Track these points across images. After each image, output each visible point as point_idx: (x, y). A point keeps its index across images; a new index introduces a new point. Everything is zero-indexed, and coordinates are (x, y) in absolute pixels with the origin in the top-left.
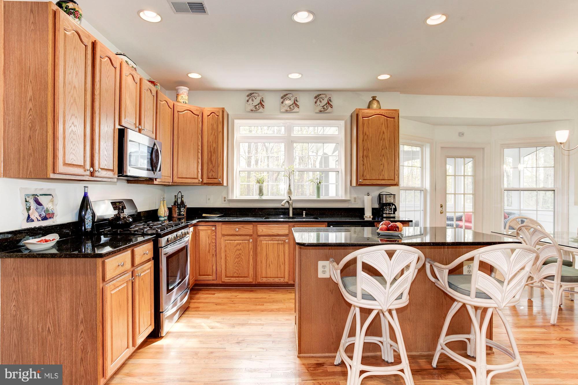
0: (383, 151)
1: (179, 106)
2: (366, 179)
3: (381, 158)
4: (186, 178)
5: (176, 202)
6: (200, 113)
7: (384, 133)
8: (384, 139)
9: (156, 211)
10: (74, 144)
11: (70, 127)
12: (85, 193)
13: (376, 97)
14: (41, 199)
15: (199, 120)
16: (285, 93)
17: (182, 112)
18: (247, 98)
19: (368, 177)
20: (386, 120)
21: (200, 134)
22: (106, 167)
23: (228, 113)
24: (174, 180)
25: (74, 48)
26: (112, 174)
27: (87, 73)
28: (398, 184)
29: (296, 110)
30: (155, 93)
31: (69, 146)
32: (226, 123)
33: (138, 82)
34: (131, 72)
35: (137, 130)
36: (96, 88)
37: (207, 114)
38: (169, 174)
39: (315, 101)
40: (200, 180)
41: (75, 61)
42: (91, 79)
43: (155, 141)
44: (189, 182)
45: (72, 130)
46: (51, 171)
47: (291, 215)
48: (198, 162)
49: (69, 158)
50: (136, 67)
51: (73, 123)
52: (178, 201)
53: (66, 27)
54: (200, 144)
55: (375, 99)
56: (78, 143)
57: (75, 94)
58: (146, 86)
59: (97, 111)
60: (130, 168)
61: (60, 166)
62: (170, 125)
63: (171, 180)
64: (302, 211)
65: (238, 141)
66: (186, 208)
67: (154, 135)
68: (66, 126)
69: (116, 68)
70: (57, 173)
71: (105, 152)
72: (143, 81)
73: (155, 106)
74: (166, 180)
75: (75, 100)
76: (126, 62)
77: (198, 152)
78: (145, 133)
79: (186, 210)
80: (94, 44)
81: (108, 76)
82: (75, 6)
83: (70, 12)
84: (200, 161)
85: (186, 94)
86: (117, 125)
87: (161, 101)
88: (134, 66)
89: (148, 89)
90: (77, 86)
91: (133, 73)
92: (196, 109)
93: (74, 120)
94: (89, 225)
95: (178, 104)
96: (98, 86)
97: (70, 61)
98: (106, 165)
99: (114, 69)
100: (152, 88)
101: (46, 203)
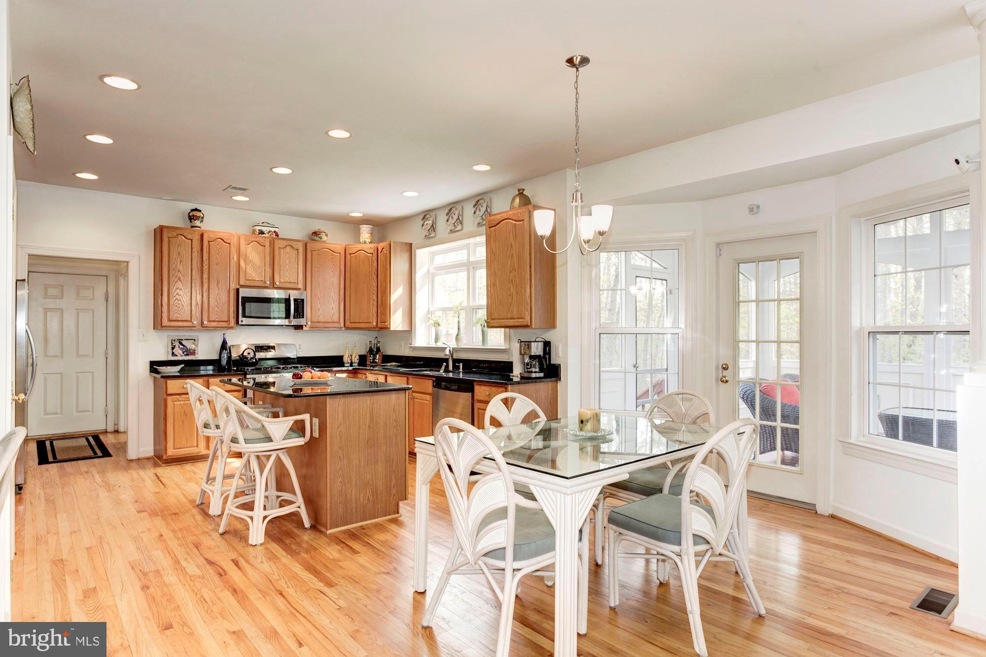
0: (511, 274)
1: (350, 248)
2: (493, 318)
3: (509, 286)
4: (360, 323)
5: (371, 349)
6: (374, 251)
7: (512, 246)
8: (512, 255)
9: (342, 357)
10: (179, 307)
11: (175, 296)
12: (224, 338)
13: (523, 190)
14: (184, 342)
15: (374, 259)
16: (449, 208)
17: (354, 254)
19: (496, 316)
20: (513, 226)
21: (375, 274)
22: (217, 320)
23: (411, 244)
24: (346, 325)
25: (178, 246)
26: (224, 324)
27: (193, 257)
28: (529, 325)
29: (459, 227)
30: (300, 246)
31: (173, 309)
32: (406, 256)
33: (267, 244)
34: (254, 240)
35: (266, 285)
36: (204, 265)
37: (379, 251)
38: (336, 320)
39: (473, 212)
40: (375, 324)
41: (179, 254)
42: (199, 259)
43: (291, 291)
44: (363, 327)
45: (177, 299)
46: (158, 325)
47: (451, 368)
48: (373, 304)
49: (174, 316)
50: (277, 230)
51: (177, 294)
52: (373, 347)
53: (170, 235)
54: (375, 284)
55: (522, 193)
56: (183, 306)
57: (180, 275)
58: (282, 244)
59: (205, 281)
60: (244, 319)
61: (165, 322)
62: (338, 270)
63: (342, 325)
64: (461, 364)
65: (432, 273)
66: (381, 355)
67: (300, 286)
68: (171, 297)
69: (230, 244)
70: (164, 326)
71: (216, 309)
72: (276, 241)
73: (301, 258)
74: (330, 325)
75: (179, 279)
76: (259, 230)
77: (373, 294)
78: (279, 286)
79: (381, 358)
80: (202, 235)
81: (219, 253)
82: (194, 213)
83: (191, 218)
84: (375, 303)
85: (365, 233)
86: (234, 286)
87: (314, 251)
88: (273, 229)
89: (286, 246)
90: (181, 269)
91: (257, 240)
92: (370, 248)
93: (178, 291)
94: (224, 362)
95: (350, 246)
96: (206, 263)
97: (174, 256)
98: (217, 318)
99: (228, 244)
100: (293, 244)
101: (189, 345)
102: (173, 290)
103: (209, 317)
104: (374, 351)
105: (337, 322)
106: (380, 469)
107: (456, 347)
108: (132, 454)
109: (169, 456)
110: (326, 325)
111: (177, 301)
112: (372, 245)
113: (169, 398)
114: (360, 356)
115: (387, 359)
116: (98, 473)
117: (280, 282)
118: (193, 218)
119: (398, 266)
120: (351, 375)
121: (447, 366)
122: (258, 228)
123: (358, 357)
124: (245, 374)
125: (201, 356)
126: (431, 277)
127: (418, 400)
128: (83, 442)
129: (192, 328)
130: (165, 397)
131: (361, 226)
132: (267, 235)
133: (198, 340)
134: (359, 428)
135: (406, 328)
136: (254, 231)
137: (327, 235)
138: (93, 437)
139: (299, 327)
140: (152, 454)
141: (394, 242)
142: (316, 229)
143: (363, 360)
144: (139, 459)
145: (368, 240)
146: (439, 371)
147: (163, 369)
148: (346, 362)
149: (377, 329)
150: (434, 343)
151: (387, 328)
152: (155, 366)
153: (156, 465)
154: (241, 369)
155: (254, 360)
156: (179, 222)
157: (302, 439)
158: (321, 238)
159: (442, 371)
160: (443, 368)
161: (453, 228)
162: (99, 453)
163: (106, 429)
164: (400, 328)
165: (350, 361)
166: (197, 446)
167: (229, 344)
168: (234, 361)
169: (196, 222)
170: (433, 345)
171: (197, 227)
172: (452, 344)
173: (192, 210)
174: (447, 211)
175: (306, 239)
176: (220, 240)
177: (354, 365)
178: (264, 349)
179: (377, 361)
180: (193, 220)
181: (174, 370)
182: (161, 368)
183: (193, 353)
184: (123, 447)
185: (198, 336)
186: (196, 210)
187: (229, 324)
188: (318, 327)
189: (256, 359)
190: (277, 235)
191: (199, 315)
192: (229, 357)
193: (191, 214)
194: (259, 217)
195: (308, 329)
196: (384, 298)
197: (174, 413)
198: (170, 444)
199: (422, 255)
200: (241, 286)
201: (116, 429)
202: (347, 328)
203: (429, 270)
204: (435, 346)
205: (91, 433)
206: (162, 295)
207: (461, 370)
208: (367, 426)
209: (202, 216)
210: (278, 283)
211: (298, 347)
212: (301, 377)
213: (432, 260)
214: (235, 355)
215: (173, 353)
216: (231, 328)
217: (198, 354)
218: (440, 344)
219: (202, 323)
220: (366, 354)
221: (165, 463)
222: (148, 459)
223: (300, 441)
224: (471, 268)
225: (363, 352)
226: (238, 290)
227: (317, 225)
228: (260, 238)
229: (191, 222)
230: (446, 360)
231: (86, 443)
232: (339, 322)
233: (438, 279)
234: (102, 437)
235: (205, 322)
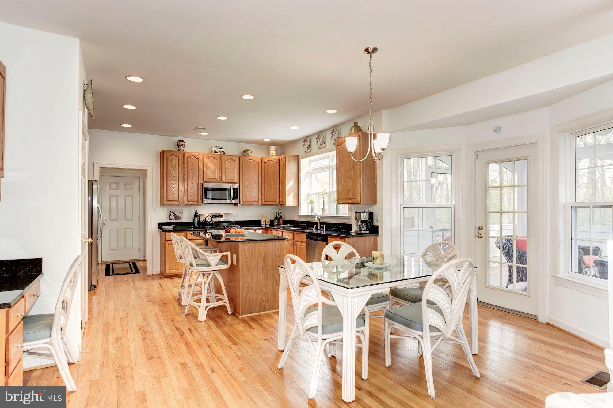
0: (350, 173)
1: (265, 159)
2: (340, 198)
3: (348, 180)
4: (269, 202)
5: (276, 216)
6: (277, 160)
8: (350, 162)
9: (260, 221)
10: (172, 193)
12: (196, 210)
13: (357, 123)
14: (175, 213)
15: (277, 165)
16: (318, 135)
17: (266, 162)
18: (304, 143)
21: (278, 173)
22: (192, 200)
23: (298, 156)
24: (262, 203)
25: (172, 160)
26: (196, 203)
27: (179, 167)
28: (359, 202)
29: (323, 146)
30: (236, 159)
31: (169, 194)
32: (295, 163)
33: (218, 158)
34: (211, 156)
35: (218, 181)
36: (185, 170)
37: (280, 160)
38: (256, 200)
39: (331, 136)
40: (278, 202)
41: (172, 165)
42: (183, 168)
43: (231, 184)
44: (271, 204)
45: (171, 189)
46: (162, 204)
47: (319, 228)
48: (277, 191)
49: (169, 199)
50: (223, 150)
51: (171, 186)
52: (278, 216)
53: (168, 155)
54: (278, 180)
55: (357, 125)
56: (174, 193)
57: (172, 176)
58: (227, 158)
59: (186, 179)
60: (205, 200)
61: (165, 202)
62: (257, 171)
63: (260, 203)
64: (324, 225)
65: (310, 173)
66: (282, 220)
67: (236, 181)
68: (168, 188)
69: (198, 158)
70: (165, 204)
71: (191, 194)
72: (223, 156)
73: (237, 165)
74: (253, 203)
75: (172, 178)
76: (214, 151)
77: (277, 185)
78: (225, 181)
79: (282, 221)
80: (184, 154)
81: (193, 164)
82: (180, 142)
83: (179, 145)
84: (278, 190)
85: (273, 150)
86: (200, 182)
87: (244, 161)
88: (221, 150)
89: (229, 159)
90: (173, 173)
91: (213, 156)
92: (274, 158)
93: (172, 185)
94: (196, 223)
95: (264, 158)
96: (186, 169)
97: (170, 166)
98: (192, 199)
99: (197, 159)
100: (233, 158)
101: (178, 214)
102: (169, 184)
103: (187, 199)
104: (278, 218)
105: (257, 201)
106: (269, 283)
107: (322, 215)
108: (150, 272)
109: (167, 274)
110: (251, 203)
111: (171, 190)
112: (276, 157)
113: (167, 243)
114: (270, 220)
115: (285, 222)
116: (132, 281)
117: (225, 179)
118: (180, 145)
119: (290, 169)
120: (264, 231)
121: (317, 227)
122: (213, 149)
123: (269, 221)
124: (206, 230)
125: (184, 220)
126: (309, 175)
127: (299, 246)
128: (127, 265)
129: (179, 205)
130: (165, 242)
131: (270, 146)
132: (218, 153)
133: (183, 212)
134: (258, 260)
135: (295, 204)
136: (212, 151)
137: (251, 152)
138: (132, 263)
139: (236, 204)
140: (159, 272)
141: (288, 155)
142: (245, 149)
143: (272, 223)
144: (153, 275)
145: (274, 154)
146: (312, 229)
147: (164, 227)
148: (262, 224)
149: (279, 205)
150: (311, 213)
151: (284, 205)
152: (160, 225)
153: (161, 279)
154: (205, 227)
155: (212, 223)
156: (173, 148)
157: (227, 265)
158: (248, 154)
159: (314, 229)
160: (315, 227)
161: (320, 146)
162: (134, 271)
163: (139, 259)
164: (292, 205)
165: (265, 224)
166: (181, 269)
167: (199, 213)
168: (201, 223)
169: (181, 147)
170: (310, 214)
171: (182, 150)
172: (320, 214)
173: (179, 141)
174: (317, 136)
175: (240, 155)
176: (193, 157)
177: (267, 225)
178: (217, 217)
179: (280, 223)
180: (179, 146)
181: (170, 227)
182: (163, 226)
183: (180, 218)
184: (145, 269)
185: (182, 209)
186: (181, 141)
187: (198, 203)
188: (247, 204)
189: (212, 222)
190: (224, 153)
191: (182, 197)
192: (199, 221)
193: (178, 143)
194: (215, 143)
195: (240, 205)
196: (283, 188)
197: (169, 251)
198: (167, 268)
199: (304, 162)
200: (204, 181)
201: (144, 259)
202: (263, 205)
203: (308, 171)
204: (311, 215)
205: (132, 261)
206: (163, 187)
207: (324, 229)
208: (262, 259)
209: (184, 144)
210: (224, 180)
211: (236, 215)
212: (229, 232)
213: (310, 165)
214: (202, 219)
215: (170, 218)
216: (200, 205)
217: (182, 219)
218: (313, 214)
219: (184, 202)
220: (274, 219)
221: (165, 278)
222: (157, 275)
223: (225, 267)
224: (331, 169)
225: (273, 218)
226: (203, 184)
227: (246, 147)
228: (215, 155)
229: (178, 147)
230: (316, 223)
231: (129, 266)
232: (258, 201)
233: (313, 176)
234: (137, 263)
235: (186, 202)
